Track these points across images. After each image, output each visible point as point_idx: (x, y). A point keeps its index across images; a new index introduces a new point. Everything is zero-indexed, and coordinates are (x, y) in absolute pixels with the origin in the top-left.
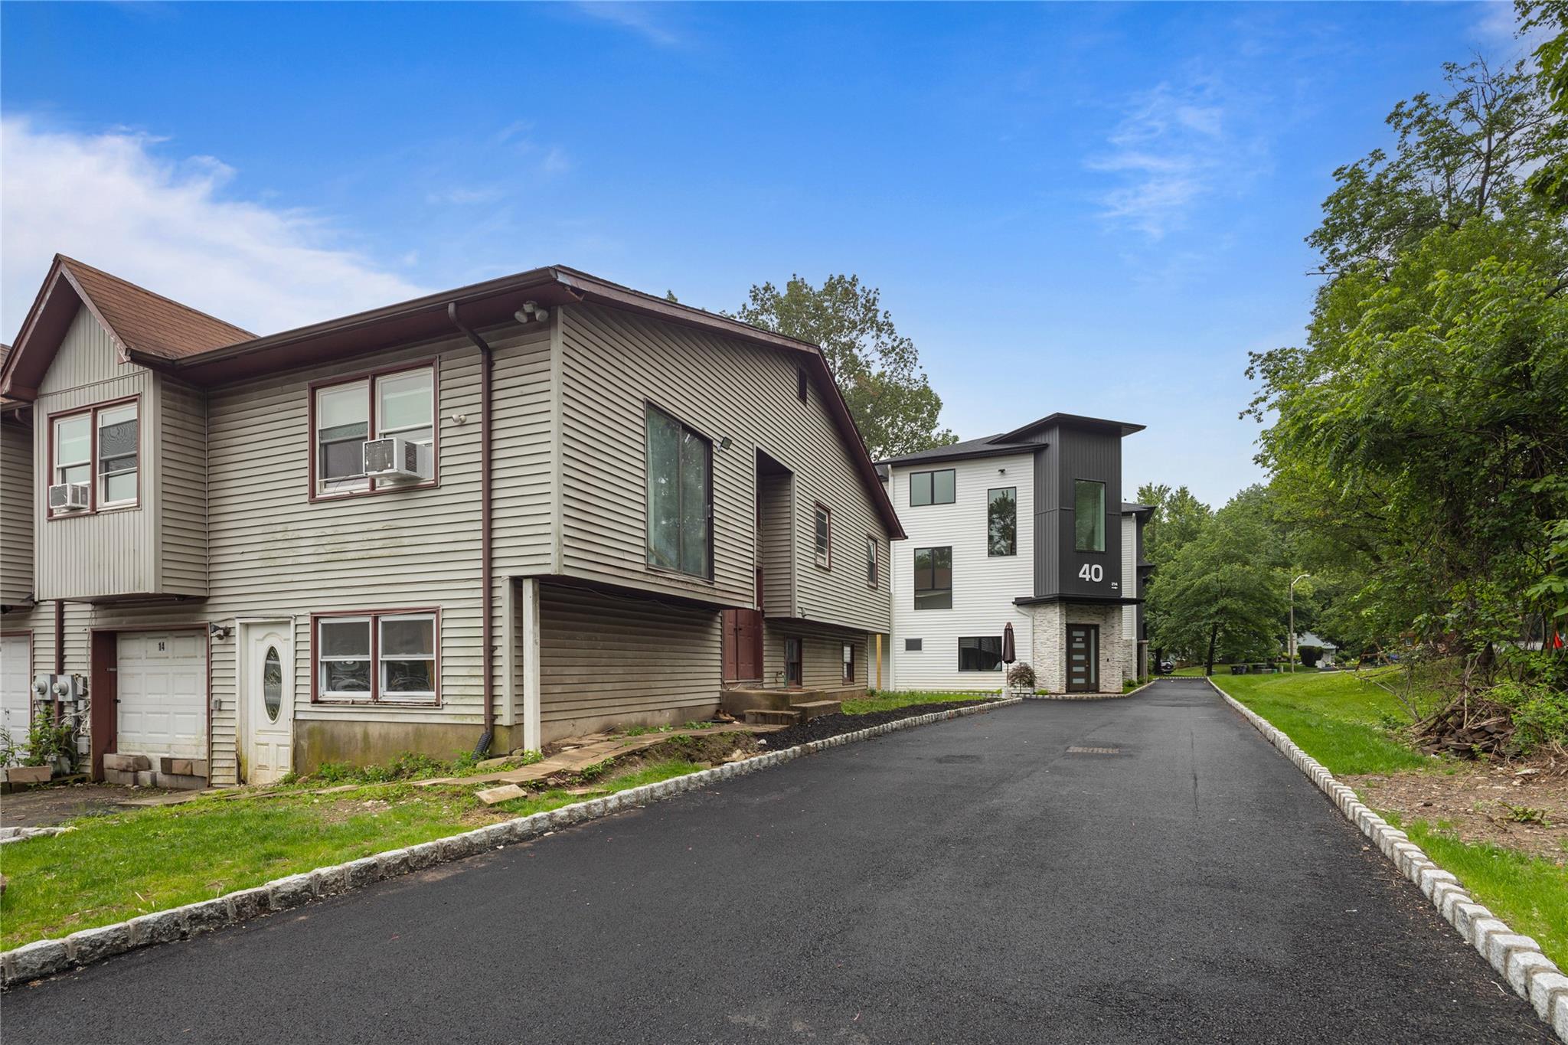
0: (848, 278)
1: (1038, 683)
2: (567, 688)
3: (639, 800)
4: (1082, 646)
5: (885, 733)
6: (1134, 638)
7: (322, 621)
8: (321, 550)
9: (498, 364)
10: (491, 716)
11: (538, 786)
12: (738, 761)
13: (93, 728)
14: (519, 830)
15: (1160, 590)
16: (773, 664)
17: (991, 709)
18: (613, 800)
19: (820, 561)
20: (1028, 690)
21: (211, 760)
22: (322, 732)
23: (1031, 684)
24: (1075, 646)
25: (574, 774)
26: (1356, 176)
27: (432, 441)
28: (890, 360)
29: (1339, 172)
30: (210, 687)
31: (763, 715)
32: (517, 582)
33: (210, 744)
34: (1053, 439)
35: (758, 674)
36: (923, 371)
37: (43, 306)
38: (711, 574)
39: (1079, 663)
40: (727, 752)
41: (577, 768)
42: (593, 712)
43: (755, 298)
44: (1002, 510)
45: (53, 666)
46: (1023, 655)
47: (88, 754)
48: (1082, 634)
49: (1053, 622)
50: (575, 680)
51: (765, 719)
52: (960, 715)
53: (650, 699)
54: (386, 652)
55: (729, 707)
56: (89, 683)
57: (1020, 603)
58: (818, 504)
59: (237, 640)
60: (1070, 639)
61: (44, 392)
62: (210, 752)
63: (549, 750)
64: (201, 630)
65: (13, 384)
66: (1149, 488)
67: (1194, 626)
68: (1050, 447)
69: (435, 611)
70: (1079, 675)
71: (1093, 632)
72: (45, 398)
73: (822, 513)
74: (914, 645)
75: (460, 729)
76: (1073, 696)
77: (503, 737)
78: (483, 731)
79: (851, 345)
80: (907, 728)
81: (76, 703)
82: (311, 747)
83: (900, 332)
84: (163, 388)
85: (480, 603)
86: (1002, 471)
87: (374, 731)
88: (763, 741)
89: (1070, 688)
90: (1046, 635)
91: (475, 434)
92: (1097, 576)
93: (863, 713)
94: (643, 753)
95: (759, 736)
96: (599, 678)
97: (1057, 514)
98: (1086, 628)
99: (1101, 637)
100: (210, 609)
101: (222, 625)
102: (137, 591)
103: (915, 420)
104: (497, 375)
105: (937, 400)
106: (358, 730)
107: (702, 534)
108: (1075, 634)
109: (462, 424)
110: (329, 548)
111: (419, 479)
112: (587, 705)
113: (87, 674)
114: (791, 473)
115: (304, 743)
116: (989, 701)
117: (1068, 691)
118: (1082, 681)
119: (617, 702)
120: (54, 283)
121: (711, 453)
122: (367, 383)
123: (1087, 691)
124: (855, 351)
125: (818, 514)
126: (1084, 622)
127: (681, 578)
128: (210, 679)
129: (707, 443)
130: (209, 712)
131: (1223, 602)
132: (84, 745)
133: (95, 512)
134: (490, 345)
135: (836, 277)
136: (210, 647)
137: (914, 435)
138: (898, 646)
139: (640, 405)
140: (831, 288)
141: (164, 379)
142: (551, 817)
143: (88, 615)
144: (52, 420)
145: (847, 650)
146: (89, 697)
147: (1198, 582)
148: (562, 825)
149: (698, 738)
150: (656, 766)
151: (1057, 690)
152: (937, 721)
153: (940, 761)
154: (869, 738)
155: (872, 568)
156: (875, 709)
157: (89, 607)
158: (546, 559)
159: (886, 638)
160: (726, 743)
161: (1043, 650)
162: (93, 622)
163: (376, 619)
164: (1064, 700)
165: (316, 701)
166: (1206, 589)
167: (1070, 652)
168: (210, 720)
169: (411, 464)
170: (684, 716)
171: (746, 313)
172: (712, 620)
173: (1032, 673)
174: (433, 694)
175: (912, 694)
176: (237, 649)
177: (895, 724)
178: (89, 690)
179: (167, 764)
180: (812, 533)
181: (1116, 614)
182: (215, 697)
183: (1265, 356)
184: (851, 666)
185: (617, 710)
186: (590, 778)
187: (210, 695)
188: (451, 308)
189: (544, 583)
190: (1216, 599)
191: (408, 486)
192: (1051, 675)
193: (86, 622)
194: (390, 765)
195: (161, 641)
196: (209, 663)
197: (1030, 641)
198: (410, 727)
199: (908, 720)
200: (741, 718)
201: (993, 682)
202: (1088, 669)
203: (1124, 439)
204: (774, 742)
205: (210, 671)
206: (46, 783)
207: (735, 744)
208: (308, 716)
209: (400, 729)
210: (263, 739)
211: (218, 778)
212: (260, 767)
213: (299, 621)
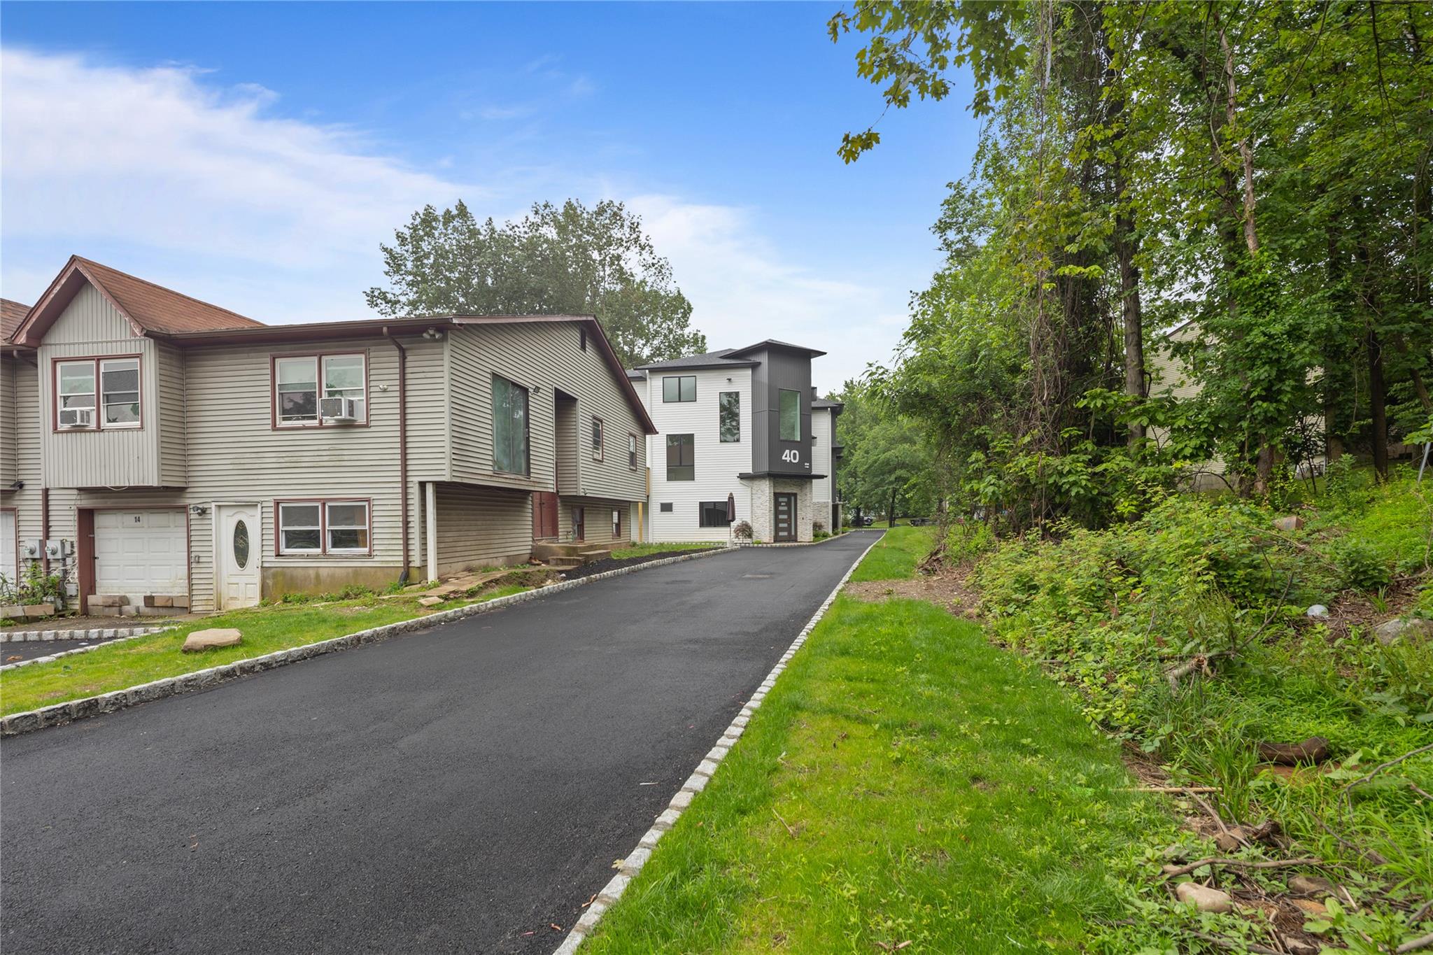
0: (617, 203)
1: (755, 535)
2: (447, 545)
3: (502, 605)
4: (786, 508)
5: (639, 570)
6: (830, 501)
7: (281, 505)
8: (281, 460)
9: (409, 358)
10: (407, 562)
11: (446, 598)
12: (549, 586)
13: (80, 578)
14: (450, 616)
15: (857, 462)
16: (565, 525)
17: (715, 554)
18: (490, 603)
19: (596, 456)
20: (749, 540)
21: (191, 595)
22: (284, 575)
23: (750, 536)
24: (781, 508)
25: (462, 592)
26: (958, 187)
27: (364, 398)
28: (650, 273)
29: (949, 185)
30: (189, 547)
31: (561, 560)
32: (422, 485)
33: (190, 585)
34: (764, 359)
35: (555, 532)
36: (676, 285)
37: (58, 288)
38: (528, 473)
39: (783, 521)
40: (543, 581)
41: (464, 589)
42: (460, 559)
43: (536, 213)
44: (729, 412)
45: (41, 534)
46: (742, 514)
47: (76, 596)
48: (785, 500)
49: (765, 490)
50: (451, 539)
51: (563, 562)
52: (691, 559)
53: (491, 551)
54: (331, 524)
55: (538, 555)
56: (76, 545)
57: (743, 477)
58: (594, 418)
59: (213, 516)
60: (777, 504)
61: (48, 342)
62: (190, 590)
63: (442, 580)
64: (184, 509)
65: (28, 337)
66: (852, 382)
67: (879, 491)
68: (762, 366)
69: (368, 500)
70: (783, 529)
71: (793, 498)
72: (49, 347)
73: (597, 422)
74: (667, 507)
75: (386, 570)
76: (778, 545)
77: (415, 574)
78: (402, 570)
79: (619, 258)
80: (654, 567)
81: (64, 560)
82: (275, 584)
83: (658, 252)
84: (160, 350)
85: (400, 496)
86: (730, 380)
87: (323, 573)
88: (564, 575)
89: (777, 539)
90: (760, 501)
91: (395, 397)
92: (795, 459)
93: (625, 558)
94: (497, 581)
95: (561, 572)
96: (463, 539)
97: (766, 414)
98: (788, 495)
99: (799, 502)
100: (188, 495)
101: (201, 506)
102: (141, 484)
103: (671, 320)
104: (408, 364)
105: (689, 305)
106: (312, 573)
107: (522, 447)
108: (781, 500)
109: (385, 391)
110: (287, 459)
111: (355, 421)
112: (457, 554)
113: (75, 540)
114: (576, 399)
115: (270, 582)
116: (716, 549)
117: (775, 541)
118: (785, 534)
119: (473, 553)
120: (69, 274)
121: (528, 396)
122: (316, 359)
123: (789, 541)
124: (622, 263)
125: (594, 423)
126: (786, 491)
127: (513, 476)
128: (189, 542)
129: (525, 390)
130: (189, 563)
131: (899, 472)
132: (72, 589)
133: (99, 429)
134: (404, 346)
135: (606, 202)
136: (188, 520)
137: (671, 331)
138: (655, 508)
139: (489, 376)
140: (601, 211)
141: (160, 344)
142: (462, 610)
143: (74, 497)
144: (55, 362)
145: (615, 514)
146: (76, 555)
147: (882, 457)
148: (467, 615)
149: (527, 573)
150: (505, 588)
151: (767, 541)
152: (674, 563)
153: (667, 583)
154: (628, 573)
155: (633, 457)
156: (633, 556)
157: (75, 492)
158: (443, 473)
159: (646, 506)
160: (543, 575)
161: (759, 512)
162: (79, 502)
163: (324, 505)
164: (772, 547)
165: (278, 555)
166: (887, 462)
167: (777, 512)
168: (189, 569)
169: (351, 413)
170: (511, 561)
171: (528, 224)
172: (526, 499)
173: (750, 528)
174: (367, 550)
175: (662, 544)
176: (213, 521)
177: (645, 564)
178: (76, 550)
179: (149, 601)
180: (590, 438)
181: (808, 486)
182: (193, 555)
183: (920, 294)
184: (618, 525)
185: (473, 558)
186: (472, 594)
187: (189, 552)
188: (385, 329)
189: (438, 485)
190: (895, 469)
191: (347, 425)
192: (764, 532)
193: (73, 502)
194: (341, 592)
195: (137, 516)
196: (189, 531)
197: (749, 504)
198: (350, 570)
199: (654, 562)
200: (547, 562)
201: (722, 536)
202: (790, 525)
203: (813, 360)
204: (570, 575)
205: (189, 537)
206: (51, 616)
207: (547, 577)
208: (273, 565)
209: (343, 571)
210: (233, 580)
211: (198, 607)
212: (232, 598)
213: (264, 504)
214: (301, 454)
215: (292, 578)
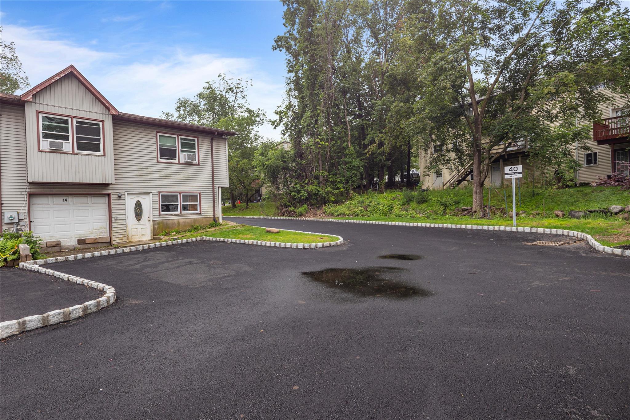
7: (161, 194)
9: (214, 143)
10: (215, 215)
21: (111, 236)
22: (163, 223)
30: (111, 213)
33: (111, 231)
54: (183, 202)
59: (126, 198)
61: (34, 101)
62: (111, 234)
69: (199, 193)
72: (34, 104)
75: (206, 219)
77: (216, 220)
78: (213, 219)
82: (159, 227)
85: (212, 192)
87: (181, 221)
91: (209, 156)
100: (111, 188)
101: (118, 194)
109: (205, 153)
111: (193, 162)
113: (26, 211)
115: (156, 227)
122: (176, 136)
128: (110, 210)
130: (110, 221)
133: (74, 153)
136: (110, 200)
143: (27, 187)
144: (38, 113)
146: (27, 220)
158: (226, 184)
162: (29, 190)
163: (180, 194)
165: (160, 215)
168: (111, 223)
174: (198, 211)
176: (126, 201)
178: (27, 217)
179: (81, 242)
182: (113, 216)
187: (111, 215)
191: (190, 164)
193: (26, 190)
195: (65, 198)
196: (110, 205)
198: (192, 219)
205: (110, 208)
208: (158, 219)
209: (189, 220)
210: (134, 227)
211: (115, 241)
212: (133, 235)
213: (153, 193)
214: (171, 173)
215: (167, 224)
